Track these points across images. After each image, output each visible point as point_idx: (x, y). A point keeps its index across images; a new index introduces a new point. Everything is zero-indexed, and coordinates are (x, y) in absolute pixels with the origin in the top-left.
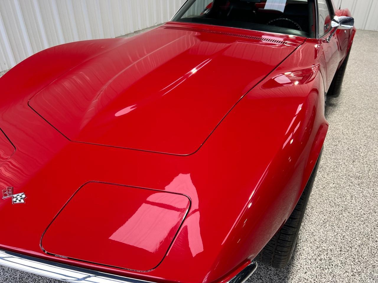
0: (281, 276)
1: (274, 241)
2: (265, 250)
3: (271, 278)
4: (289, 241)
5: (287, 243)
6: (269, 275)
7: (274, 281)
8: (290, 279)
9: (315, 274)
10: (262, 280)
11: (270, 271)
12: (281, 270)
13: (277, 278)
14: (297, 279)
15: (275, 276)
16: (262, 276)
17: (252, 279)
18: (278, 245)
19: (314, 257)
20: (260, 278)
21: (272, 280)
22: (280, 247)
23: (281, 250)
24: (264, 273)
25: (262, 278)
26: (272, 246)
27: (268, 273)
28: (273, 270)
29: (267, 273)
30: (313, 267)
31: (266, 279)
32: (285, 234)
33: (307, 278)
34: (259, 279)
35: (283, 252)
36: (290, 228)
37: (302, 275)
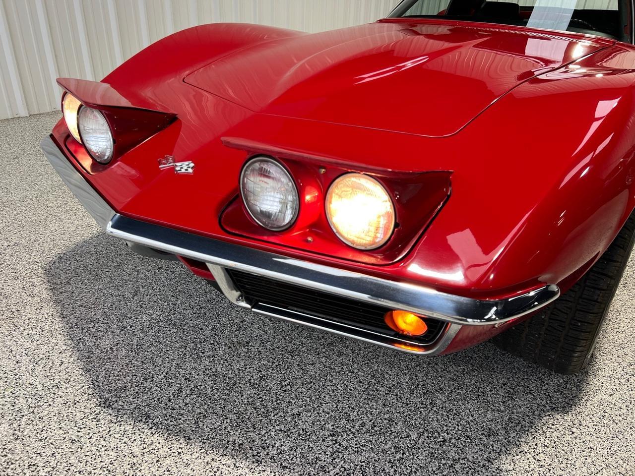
0: (568, 395)
1: (571, 302)
2: (551, 321)
3: (549, 395)
4: (599, 300)
5: (594, 306)
6: (546, 390)
7: (555, 399)
8: (584, 400)
9: (628, 399)
10: (534, 395)
11: (547, 386)
12: (566, 386)
13: (559, 396)
14: (596, 402)
15: (556, 392)
16: (533, 390)
17: (515, 392)
18: (577, 310)
19: (625, 376)
20: (530, 393)
21: (550, 397)
22: (581, 313)
23: (580, 319)
24: (537, 387)
25: (534, 392)
26: (566, 312)
27: (543, 387)
28: (552, 384)
29: (541, 388)
30: (623, 388)
31: (541, 394)
32: (593, 288)
33: (613, 403)
34: (528, 393)
35: (586, 324)
36: (603, 277)
37: (605, 397)
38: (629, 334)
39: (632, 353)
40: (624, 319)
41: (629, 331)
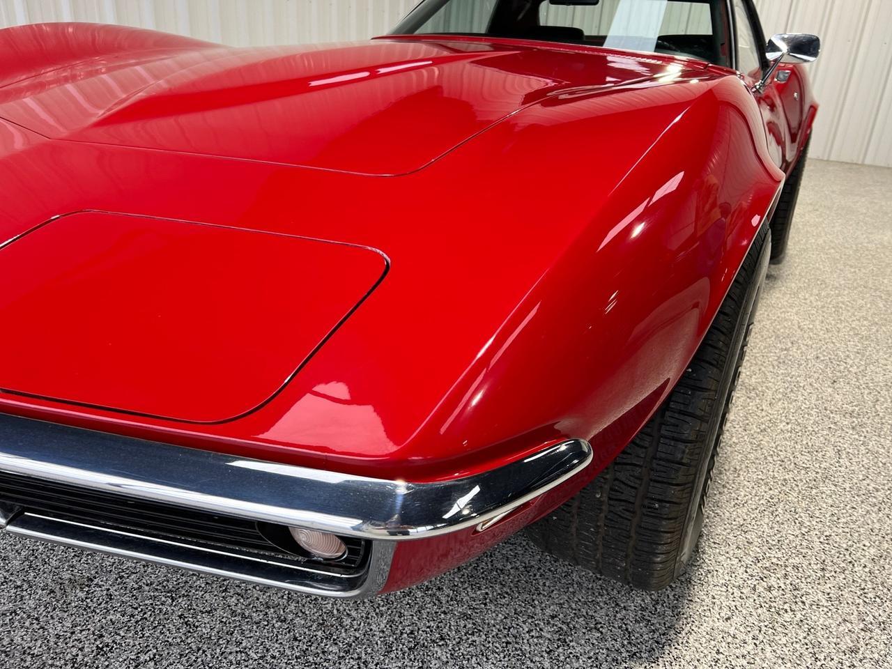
0: (658, 625)
1: (640, 466)
2: (612, 502)
3: (627, 629)
4: (684, 461)
5: (677, 471)
6: (623, 620)
7: (636, 635)
8: (683, 633)
9: (756, 623)
10: (602, 633)
11: (624, 612)
12: (656, 609)
13: (644, 629)
14: (704, 633)
15: (639, 623)
16: (601, 623)
17: (571, 630)
18: (651, 480)
19: (749, 582)
20: (595, 628)
21: (629, 633)
22: (659, 485)
23: (660, 497)
24: (608, 616)
25: (602, 627)
26: (632, 484)
27: (618, 615)
28: (633, 608)
29: (615, 616)
30: (747, 605)
31: (613, 629)
32: (674, 439)
33: (732, 633)
34: (591, 628)
35: (668, 505)
37: (718, 624)
38: (754, 507)
39: (759, 540)
40: (746, 483)
41: (754, 503)
